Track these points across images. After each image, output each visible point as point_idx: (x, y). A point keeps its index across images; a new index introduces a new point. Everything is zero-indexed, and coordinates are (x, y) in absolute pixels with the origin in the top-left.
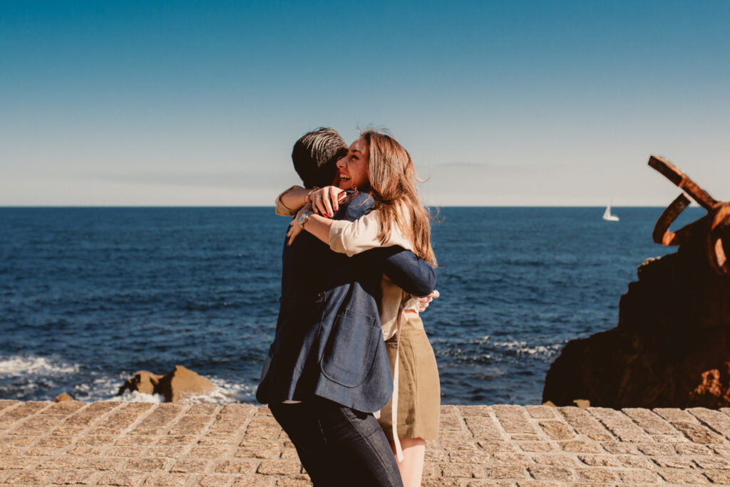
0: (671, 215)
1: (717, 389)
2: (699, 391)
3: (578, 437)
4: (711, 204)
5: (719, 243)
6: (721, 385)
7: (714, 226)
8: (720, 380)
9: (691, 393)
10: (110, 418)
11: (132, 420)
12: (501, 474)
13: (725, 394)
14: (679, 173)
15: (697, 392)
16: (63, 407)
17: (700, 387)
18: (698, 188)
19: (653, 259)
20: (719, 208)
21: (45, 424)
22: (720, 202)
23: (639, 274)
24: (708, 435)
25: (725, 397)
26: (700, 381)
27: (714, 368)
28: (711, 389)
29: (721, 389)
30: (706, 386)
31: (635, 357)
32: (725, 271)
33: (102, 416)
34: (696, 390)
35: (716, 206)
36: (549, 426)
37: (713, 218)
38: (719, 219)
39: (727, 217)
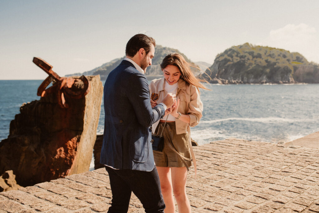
0: (47, 83)
4: (58, 78)
5: (63, 94)
6: (65, 153)
7: (61, 88)
8: (64, 151)
13: (67, 156)
14: (49, 65)
15: (56, 158)
17: (57, 155)
18: (53, 72)
20: (62, 81)
22: (62, 77)
25: (67, 158)
26: (56, 153)
27: (61, 147)
28: (61, 156)
29: (65, 155)
30: (59, 154)
31: (27, 147)
32: (65, 106)
34: (55, 157)
35: (61, 79)
37: (60, 84)
38: (63, 85)
39: (66, 84)
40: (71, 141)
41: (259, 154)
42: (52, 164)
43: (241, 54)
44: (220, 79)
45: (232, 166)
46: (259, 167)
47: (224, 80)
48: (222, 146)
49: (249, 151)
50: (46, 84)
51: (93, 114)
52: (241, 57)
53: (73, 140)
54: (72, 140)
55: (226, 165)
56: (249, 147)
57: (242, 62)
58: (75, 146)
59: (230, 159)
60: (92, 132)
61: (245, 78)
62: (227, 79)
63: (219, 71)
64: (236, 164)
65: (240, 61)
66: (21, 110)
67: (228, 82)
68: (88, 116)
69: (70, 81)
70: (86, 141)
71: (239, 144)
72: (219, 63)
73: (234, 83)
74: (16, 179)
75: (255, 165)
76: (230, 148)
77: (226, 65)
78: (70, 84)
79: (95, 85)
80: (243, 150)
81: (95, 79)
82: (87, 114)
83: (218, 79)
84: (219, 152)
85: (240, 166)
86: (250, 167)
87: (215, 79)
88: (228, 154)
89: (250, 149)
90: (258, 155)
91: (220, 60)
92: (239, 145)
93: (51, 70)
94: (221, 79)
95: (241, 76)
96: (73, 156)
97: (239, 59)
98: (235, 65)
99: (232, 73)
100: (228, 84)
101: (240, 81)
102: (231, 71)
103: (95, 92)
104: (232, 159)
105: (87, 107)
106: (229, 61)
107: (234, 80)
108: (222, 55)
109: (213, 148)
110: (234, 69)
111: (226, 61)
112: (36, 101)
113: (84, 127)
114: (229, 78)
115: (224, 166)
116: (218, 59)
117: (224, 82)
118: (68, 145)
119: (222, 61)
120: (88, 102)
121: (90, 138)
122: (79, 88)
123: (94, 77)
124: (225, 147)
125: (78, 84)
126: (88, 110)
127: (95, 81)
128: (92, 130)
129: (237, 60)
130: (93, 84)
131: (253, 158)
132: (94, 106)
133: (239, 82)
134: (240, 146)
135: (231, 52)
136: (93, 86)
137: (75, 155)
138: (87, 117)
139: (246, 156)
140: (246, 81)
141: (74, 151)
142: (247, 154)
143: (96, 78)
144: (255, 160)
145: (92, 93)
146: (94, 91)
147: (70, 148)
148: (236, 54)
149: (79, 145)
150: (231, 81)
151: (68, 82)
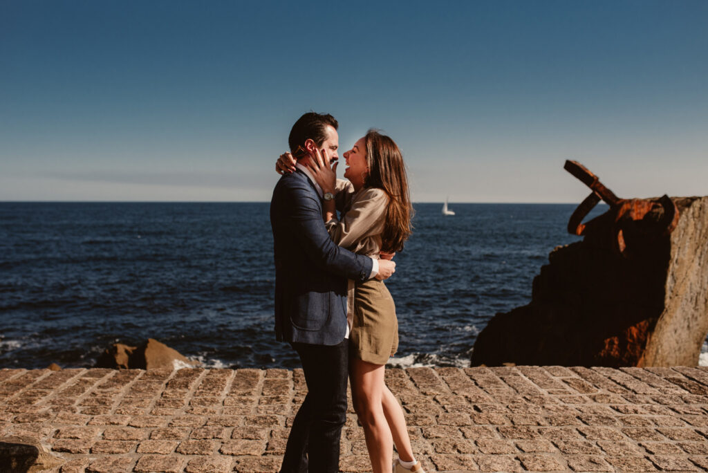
0: (584, 210)
1: (617, 353)
3: (600, 391)
4: (614, 201)
5: (621, 233)
6: (620, 349)
7: (617, 219)
9: (595, 356)
10: (203, 382)
11: (224, 384)
12: (560, 422)
13: (623, 357)
14: (591, 175)
15: (600, 355)
16: (156, 374)
17: (603, 351)
18: (604, 187)
19: (561, 246)
20: (621, 204)
21: (150, 389)
22: (622, 199)
23: (550, 259)
24: (700, 387)
26: (603, 346)
27: (614, 336)
28: (612, 353)
29: (619, 352)
30: (608, 350)
32: (625, 255)
33: (196, 381)
34: (599, 353)
35: (618, 202)
36: (572, 382)
37: (617, 213)
38: (621, 214)
39: (628, 211)
40: (635, 326)
51: (693, 277)
53: (640, 326)
54: (638, 325)
58: (642, 337)
60: (693, 316)
68: (679, 281)
69: (639, 206)
70: (676, 331)
78: (638, 214)
79: (699, 216)
81: (702, 202)
82: (675, 275)
96: (636, 357)
103: (701, 231)
105: (674, 261)
113: (667, 301)
118: (629, 335)
120: (677, 250)
121: (688, 327)
122: (658, 220)
123: (699, 200)
125: (658, 213)
126: (676, 267)
127: (700, 208)
128: (693, 310)
130: (693, 213)
132: (697, 260)
136: (694, 217)
137: (640, 356)
138: (675, 282)
141: (638, 347)
143: (704, 201)
145: (690, 233)
146: (696, 228)
147: (630, 340)
149: (650, 338)
151: (634, 207)
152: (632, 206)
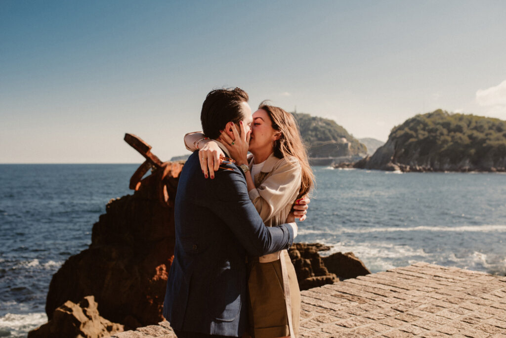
0: (143, 171)
1: (165, 276)
2: (155, 279)
4: (159, 164)
5: (165, 187)
7: (163, 177)
8: (167, 271)
9: (150, 281)
14: (147, 145)
15: (154, 280)
17: (156, 276)
18: (152, 154)
20: (165, 167)
22: (164, 163)
26: (155, 272)
27: (162, 263)
28: (162, 277)
30: (159, 275)
31: (114, 263)
32: (168, 204)
34: (153, 278)
35: (163, 165)
37: (162, 173)
38: (165, 173)
41: (469, 294)
42: (149, 289)
43: (431, 127)
44: (397, 165)
45: (425, 314)
46: (472, 318)
47: (404, 166)
48: (407, 277)
49: (453, 288)
50: (142, 173)
52: (430, 131)
55: (415, 312)
56: (452, 280)
57: (431, 138)
59: (421, 301)
61: (436, 162)
62: (408, 164)
63: (396, 153)
64: (433, 310)
65: (428, 138)
66: (107, 209)
67: (410, 168)
69: (176, 167)
71: (434, 274)
72: (395, 140)
73: (420, 171)
74: (99, 309)
75: (463, 314)
76: (420, 282)
77: (407, 143)
78: (175, 173)
80: (442, 286)
83: (394, 163)
84: (402, 287)
85: (438, 314)
86: (456, 317)
87: (391, 164)
88: (417, 292)
89: (453, 283)
90: (467, 296)
91: (398, 136)
92: (435, 276)
93: (150, 152)
94: (399, 164)
95: (429, 159)
97: (426, 134)
98: (420, 142)
99: (416, 155)
100: (409, 171)
101: (429, 167)
102: (414, 152)
104: (425, 302)
106: (411, 136)
107: (419, 165)
108: (400, 128)
109: (392, 280)
110: (419, 150)
111: (407, 136)
112: (128, 196)
114: (412, 163)
115: (412, 314)
116: (394, 135)
117: (404, 169)
119: (401, 137)
124: (411, 280)
129: (424, 135)
131: (460, 300)
133: (427, 168)
134: (437, 278)
135: (414, 123)
139: (449, 297)
140: (437, 167)
142: (450, 294)
144: (463, 304)
148: (422, 126)
150: (414, 167)
151: (173, 169)
152: (172, 167)
